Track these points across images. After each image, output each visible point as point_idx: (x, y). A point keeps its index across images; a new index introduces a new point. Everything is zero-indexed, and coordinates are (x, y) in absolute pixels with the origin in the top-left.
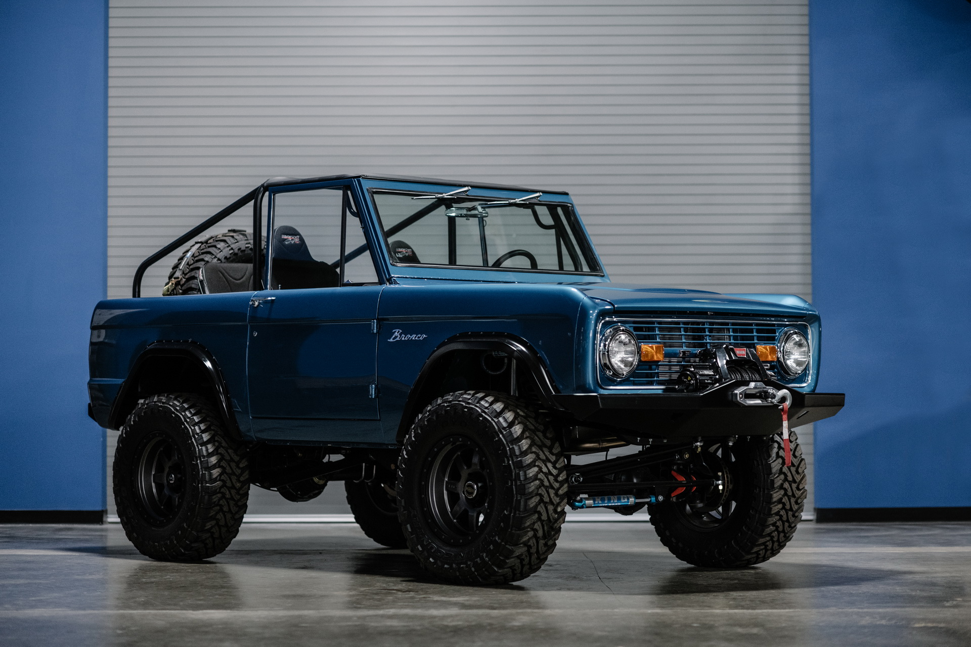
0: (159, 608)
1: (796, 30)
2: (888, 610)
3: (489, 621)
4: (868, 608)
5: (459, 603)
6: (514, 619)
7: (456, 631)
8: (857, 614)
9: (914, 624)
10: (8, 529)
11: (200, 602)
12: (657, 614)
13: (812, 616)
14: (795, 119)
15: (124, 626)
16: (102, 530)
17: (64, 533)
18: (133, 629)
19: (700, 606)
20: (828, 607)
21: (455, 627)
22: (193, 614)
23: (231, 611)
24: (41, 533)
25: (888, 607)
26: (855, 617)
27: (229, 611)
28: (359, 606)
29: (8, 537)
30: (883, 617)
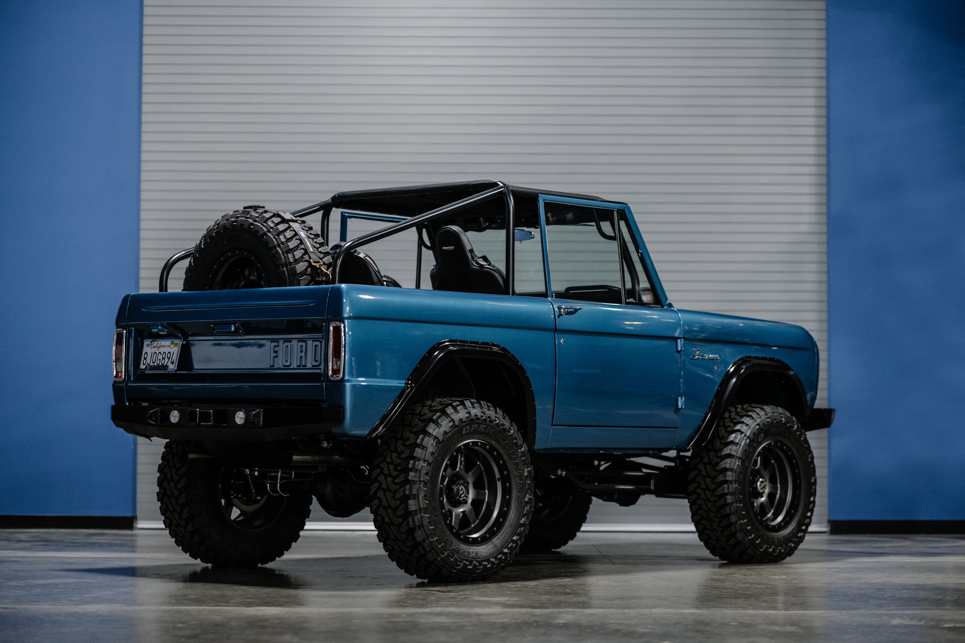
0: (212, 604)
1: (813, 53)
2: (916, 612)
3: (533, 619)
4: (896, 610)
5: (500, 603)
6: (558, 617)
7: (504, 627)
8: (887, 615)
9: (944, 624)
10: (41, 534)
11: (250, 600)
12: (695, 614)
13: (844, 617)
14: (812, 141)
15: (183, 620)
16: (132, 535)
17: (96, 537)
18: (192, 623)
19: (734, 607)
20: (857, 609)
21: (503, 623)
22: (246, 610)
23: (283, 608)
24: (74, 537)
25: (916, 609)
26: (885, 618)
27: (280, 608)
28: (404, 604)
29: (44, 541)
30: (912, 618)
